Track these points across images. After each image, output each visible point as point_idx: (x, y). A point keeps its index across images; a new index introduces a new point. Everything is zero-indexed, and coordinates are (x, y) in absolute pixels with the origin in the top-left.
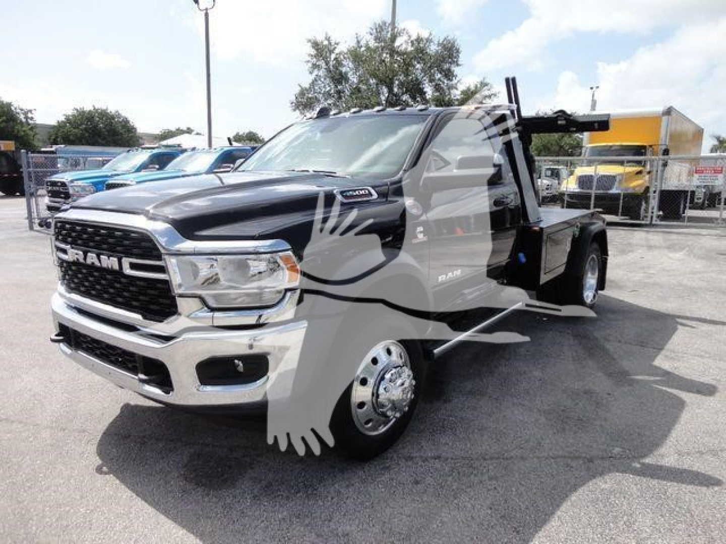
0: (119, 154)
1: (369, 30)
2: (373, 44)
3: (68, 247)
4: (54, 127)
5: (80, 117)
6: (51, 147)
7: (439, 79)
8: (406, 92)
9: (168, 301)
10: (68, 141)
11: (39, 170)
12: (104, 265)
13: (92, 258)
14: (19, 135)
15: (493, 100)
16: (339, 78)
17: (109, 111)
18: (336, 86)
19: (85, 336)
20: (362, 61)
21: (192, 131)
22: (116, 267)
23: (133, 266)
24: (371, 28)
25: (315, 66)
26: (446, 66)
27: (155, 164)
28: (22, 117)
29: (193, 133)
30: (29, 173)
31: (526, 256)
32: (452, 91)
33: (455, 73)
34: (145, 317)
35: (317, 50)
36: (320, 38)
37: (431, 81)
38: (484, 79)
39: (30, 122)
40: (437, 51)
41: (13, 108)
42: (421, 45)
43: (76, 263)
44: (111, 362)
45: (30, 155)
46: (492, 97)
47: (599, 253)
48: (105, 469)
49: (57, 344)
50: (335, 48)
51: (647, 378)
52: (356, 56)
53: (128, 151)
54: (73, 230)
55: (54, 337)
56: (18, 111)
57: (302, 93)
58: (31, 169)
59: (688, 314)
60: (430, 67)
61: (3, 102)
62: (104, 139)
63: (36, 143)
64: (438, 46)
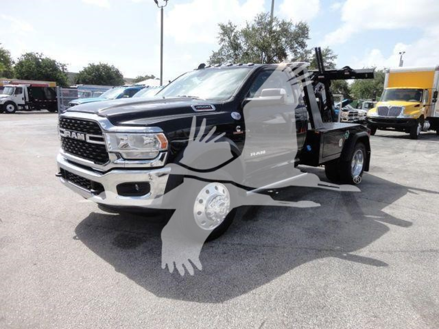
0: (108, 89)
1: (254, 19)
2: (257, 27)
3: (64, 130)
4: (77, 74)
5: (92, 68)
6: (76, 85)
7: (296, 47)
8: (276, 55)
9: (105, 155)
10: (85, 82)
11: (66, 97)
12: (79, 138)
13: (74, 135)
14: (59, 79)
15: (333, 60)
16: (236, 47)
17: (108, 65)
18: (235, 52)
19: (71, 173)
20: (250, 37)
21: (154, 77)
22: (83, 139)
23: (91, 138)
24: (255, 17)
25: (222, 40)
26: (300, 39)
27: (127, 95)
28: (61, 68)
29: (155, 78)
30: (61, 99)
31: (312, 147)
32: (308, 55)
33: (306, 44)
34: (95, 163)
35: (224, 30)
36: (226, 23)
37: (291, 48)
38: (328, 47)
39: (65, 71)
40: (295, 30)
41: (56, 63)
42: (285, 27)
43: (68, 138)
44: (81, 186)
45: (61, 89)
46: (333, 58)
47: (364, 149)
48: (77, 238)
49: (59, 177)
50: (234, 29)
51: (373, 217)
52: (246, 34)
53: (113, 88)
54: (66, 121)
55: (57, 174)
56: (59, 65)
57: (214, 55)
58: (61, 97)
59: (417, 187)
60: (291, 41)
61: (51, 59)
62: (104, 81)
63: (68, 83)
64: (296, 28)
